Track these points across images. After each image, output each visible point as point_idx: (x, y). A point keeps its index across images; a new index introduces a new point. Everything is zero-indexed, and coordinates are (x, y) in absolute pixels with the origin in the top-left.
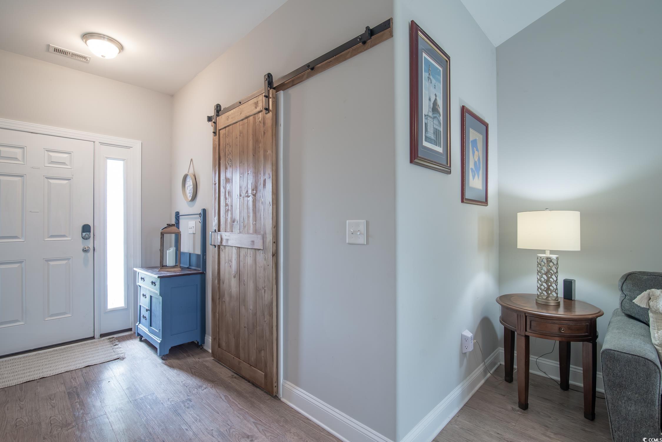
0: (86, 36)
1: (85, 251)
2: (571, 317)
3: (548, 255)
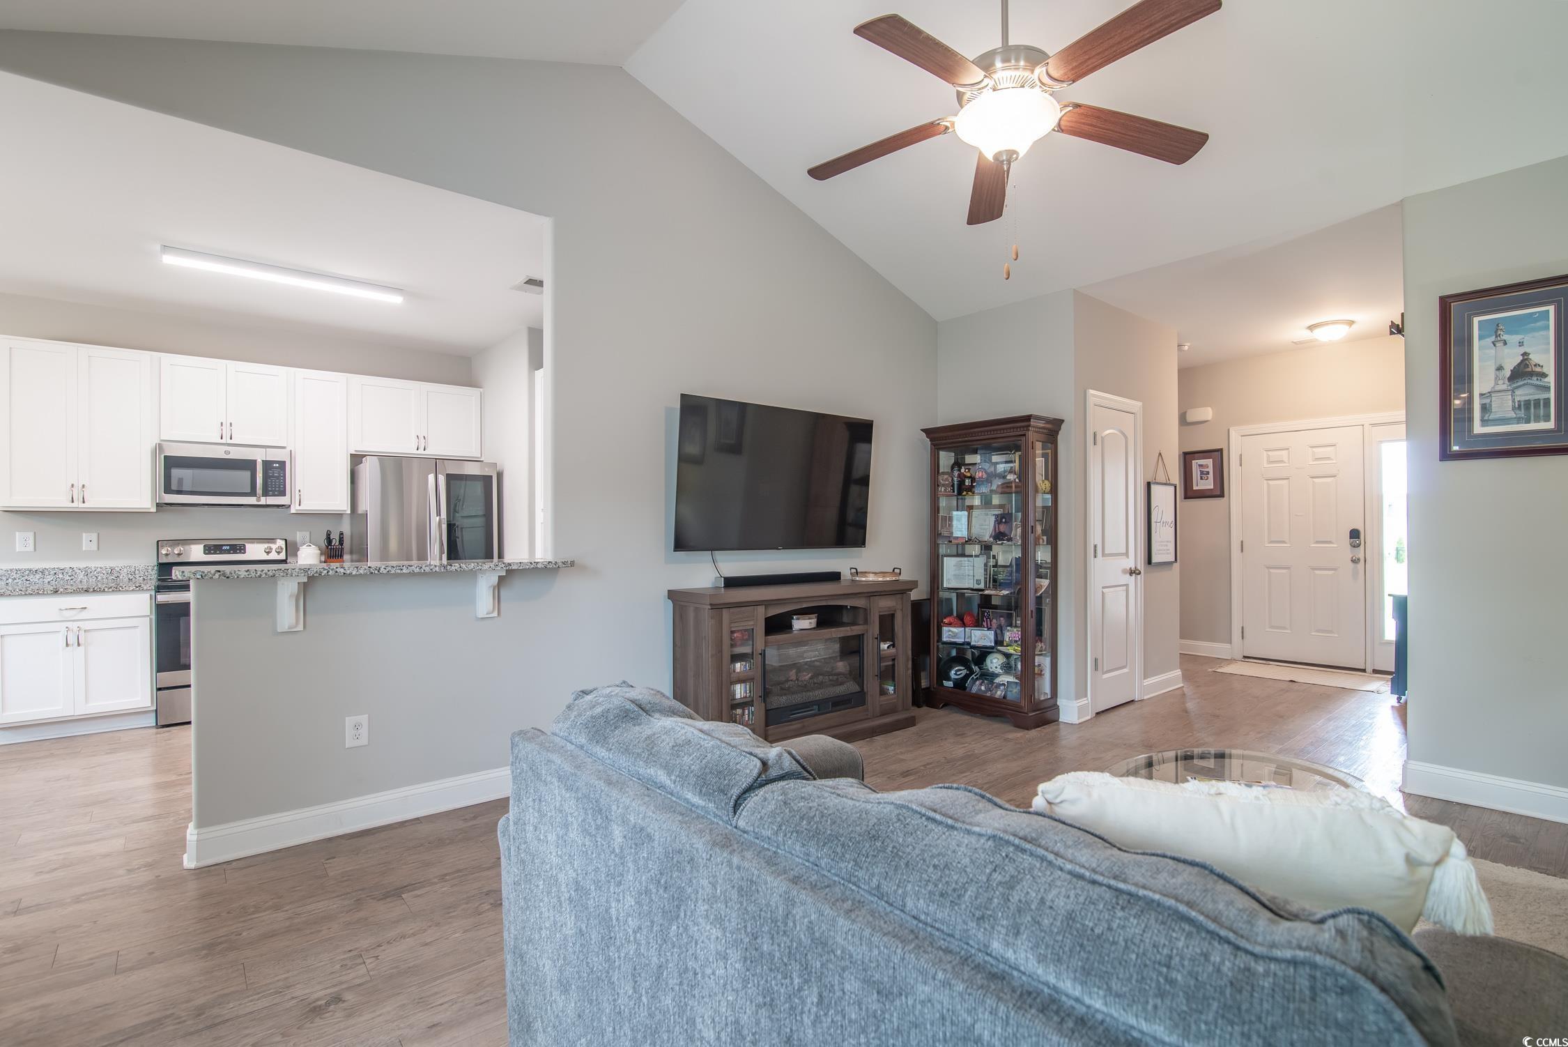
0: (1311, 328)
1: (1355, 561)
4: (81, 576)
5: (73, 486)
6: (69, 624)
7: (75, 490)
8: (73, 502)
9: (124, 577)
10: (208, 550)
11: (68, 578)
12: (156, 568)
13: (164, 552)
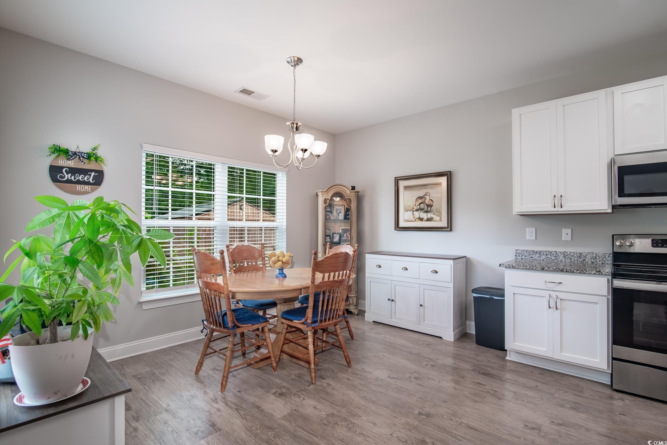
4: (561, 257)
5: (555, 196)
6: (551, 293)
7: (556, 199)
8: (555, 207)
9: (588, 260)
10: (655, 243)
11: (554, 258)
12: (611, 255)
13: (618, 243)
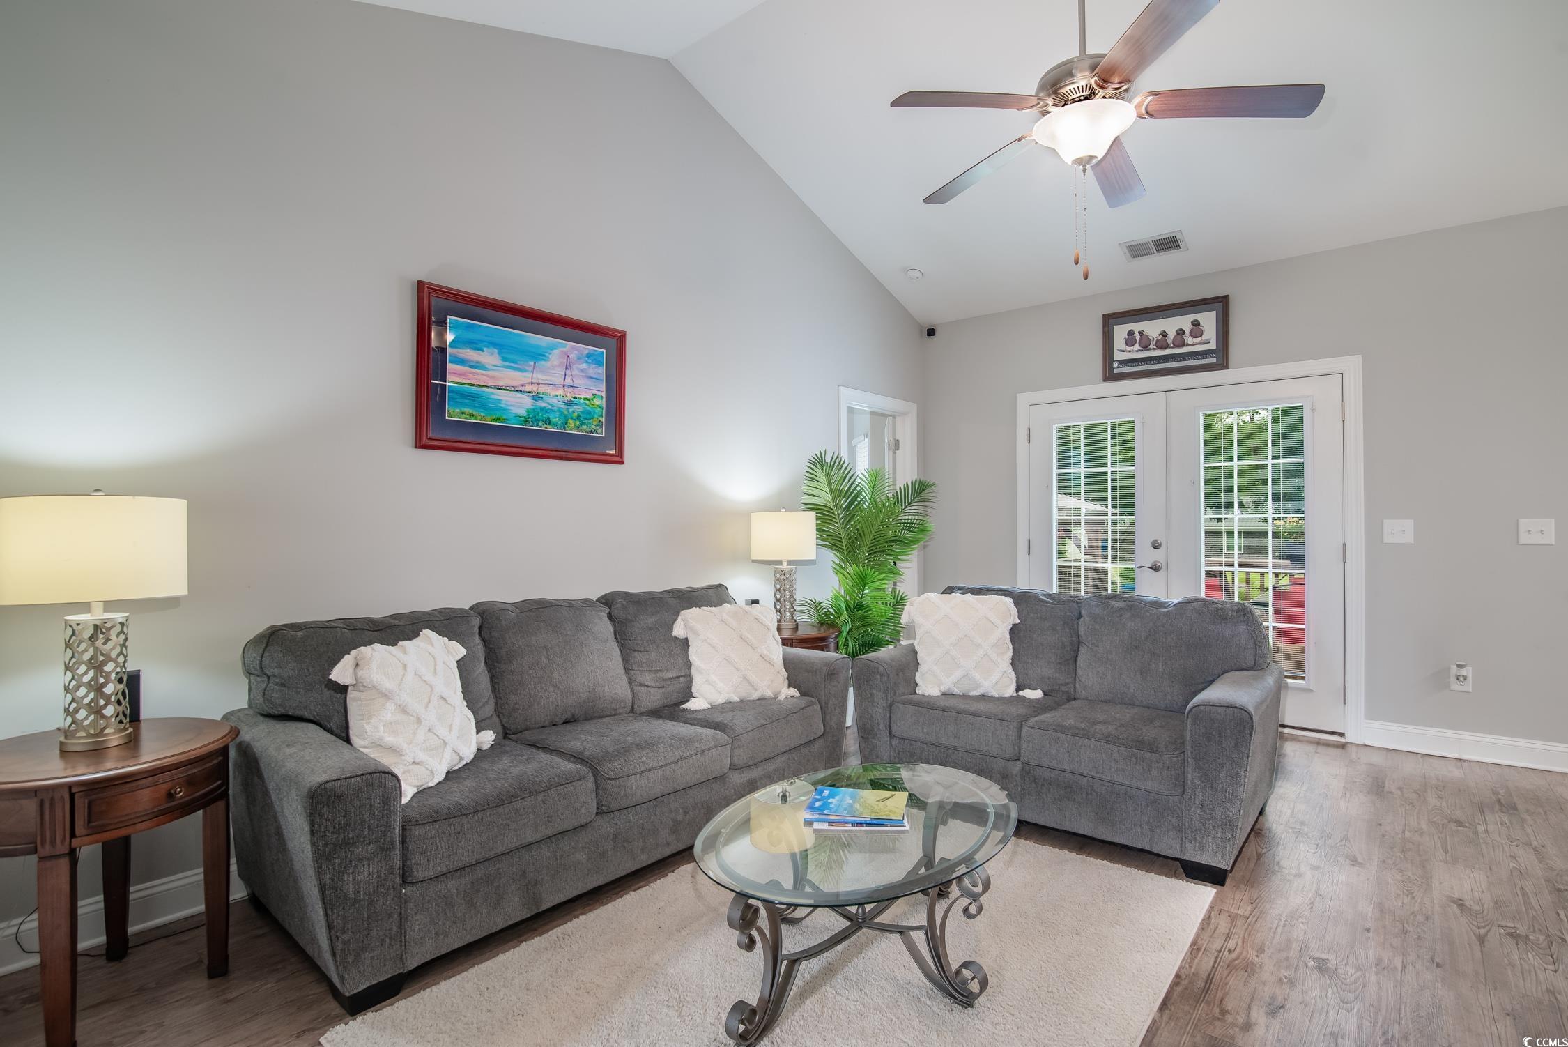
2: (153, 766)
3: (98, 615)
